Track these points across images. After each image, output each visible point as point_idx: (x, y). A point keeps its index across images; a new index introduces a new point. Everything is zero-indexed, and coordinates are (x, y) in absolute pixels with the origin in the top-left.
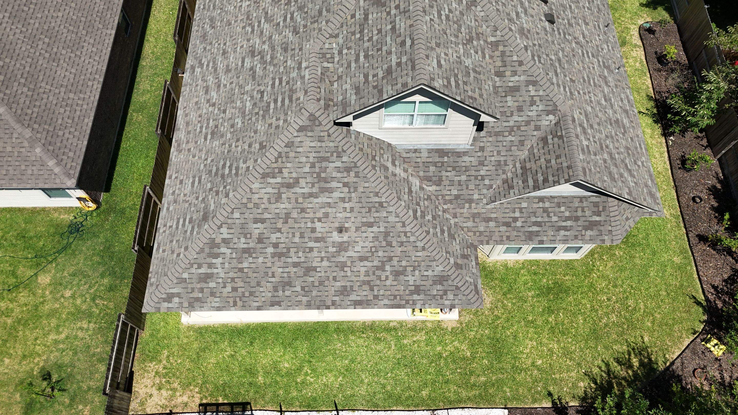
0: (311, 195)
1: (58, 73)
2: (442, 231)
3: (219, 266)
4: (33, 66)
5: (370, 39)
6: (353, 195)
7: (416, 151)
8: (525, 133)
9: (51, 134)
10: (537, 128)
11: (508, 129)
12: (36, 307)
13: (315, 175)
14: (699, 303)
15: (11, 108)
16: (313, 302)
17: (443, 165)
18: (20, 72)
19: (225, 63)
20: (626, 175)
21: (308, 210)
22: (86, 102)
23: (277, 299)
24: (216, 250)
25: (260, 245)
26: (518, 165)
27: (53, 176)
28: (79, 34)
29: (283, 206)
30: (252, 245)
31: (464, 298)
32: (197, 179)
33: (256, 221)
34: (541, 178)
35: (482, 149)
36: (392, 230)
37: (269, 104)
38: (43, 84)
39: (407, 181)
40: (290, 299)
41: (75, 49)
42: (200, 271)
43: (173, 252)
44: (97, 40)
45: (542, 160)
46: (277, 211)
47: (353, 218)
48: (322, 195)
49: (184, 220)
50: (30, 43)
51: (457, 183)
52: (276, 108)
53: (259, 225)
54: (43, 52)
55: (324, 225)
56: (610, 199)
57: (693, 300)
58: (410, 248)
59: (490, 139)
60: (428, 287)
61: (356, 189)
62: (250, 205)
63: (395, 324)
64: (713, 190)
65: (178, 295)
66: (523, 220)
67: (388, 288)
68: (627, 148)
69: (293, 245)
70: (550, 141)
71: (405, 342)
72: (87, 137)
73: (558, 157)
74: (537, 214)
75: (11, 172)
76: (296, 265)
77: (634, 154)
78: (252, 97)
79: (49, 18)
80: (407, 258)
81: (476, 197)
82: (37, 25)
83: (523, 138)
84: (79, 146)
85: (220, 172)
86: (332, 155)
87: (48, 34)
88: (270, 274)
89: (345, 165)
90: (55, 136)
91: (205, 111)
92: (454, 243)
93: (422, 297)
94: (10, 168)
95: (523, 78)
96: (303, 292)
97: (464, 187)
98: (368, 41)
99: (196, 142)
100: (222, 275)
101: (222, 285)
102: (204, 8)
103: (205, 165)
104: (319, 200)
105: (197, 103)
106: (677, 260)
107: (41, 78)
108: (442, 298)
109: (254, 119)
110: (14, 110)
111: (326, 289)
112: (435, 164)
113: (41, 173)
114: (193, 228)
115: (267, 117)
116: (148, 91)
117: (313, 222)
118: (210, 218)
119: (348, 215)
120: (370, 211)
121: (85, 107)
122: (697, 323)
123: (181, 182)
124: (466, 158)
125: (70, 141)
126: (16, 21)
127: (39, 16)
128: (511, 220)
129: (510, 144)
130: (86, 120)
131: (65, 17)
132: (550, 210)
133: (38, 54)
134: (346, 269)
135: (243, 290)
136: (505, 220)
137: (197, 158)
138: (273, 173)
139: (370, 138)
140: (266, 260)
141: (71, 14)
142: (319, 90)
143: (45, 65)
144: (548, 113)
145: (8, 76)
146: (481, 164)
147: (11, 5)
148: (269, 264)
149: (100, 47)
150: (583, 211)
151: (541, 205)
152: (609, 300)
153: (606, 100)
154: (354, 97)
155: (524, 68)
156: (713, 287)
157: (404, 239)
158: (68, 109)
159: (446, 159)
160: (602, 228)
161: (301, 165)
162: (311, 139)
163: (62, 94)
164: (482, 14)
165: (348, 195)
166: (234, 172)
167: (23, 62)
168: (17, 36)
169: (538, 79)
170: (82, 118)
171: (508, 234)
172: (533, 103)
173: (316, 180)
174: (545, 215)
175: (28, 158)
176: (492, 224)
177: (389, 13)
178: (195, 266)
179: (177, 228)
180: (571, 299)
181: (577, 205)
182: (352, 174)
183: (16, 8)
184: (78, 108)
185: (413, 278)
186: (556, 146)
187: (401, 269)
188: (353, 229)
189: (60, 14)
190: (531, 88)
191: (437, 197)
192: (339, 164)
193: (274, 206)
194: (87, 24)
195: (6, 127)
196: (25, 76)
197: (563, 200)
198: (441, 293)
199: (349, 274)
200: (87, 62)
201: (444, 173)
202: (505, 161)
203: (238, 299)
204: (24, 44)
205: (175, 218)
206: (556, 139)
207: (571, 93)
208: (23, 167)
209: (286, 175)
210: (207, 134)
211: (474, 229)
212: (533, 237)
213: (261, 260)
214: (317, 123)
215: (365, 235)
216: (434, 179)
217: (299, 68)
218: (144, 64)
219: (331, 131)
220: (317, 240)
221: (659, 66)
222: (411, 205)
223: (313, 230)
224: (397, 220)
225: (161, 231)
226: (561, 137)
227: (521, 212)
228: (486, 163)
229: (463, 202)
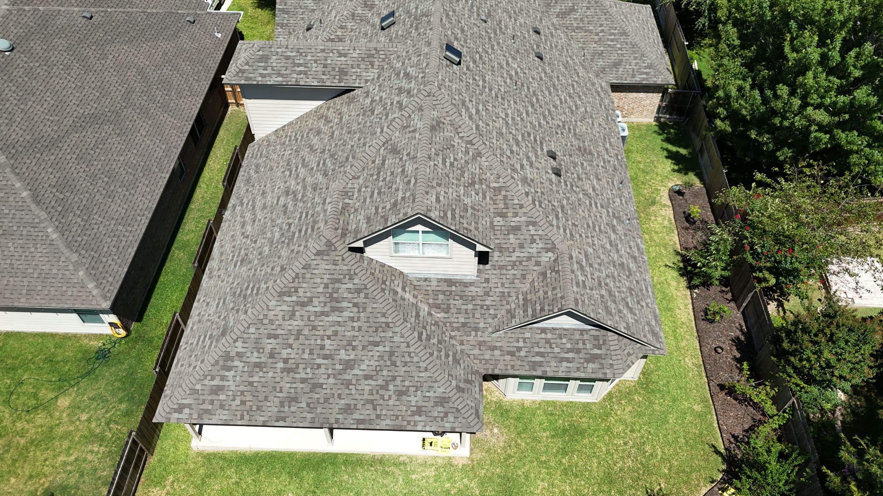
0: (323, 314)
1: (112, 207)
2: (447, 356)
3: (231, 378)
4: (90, 201)
5: (384, 179)
6: (362, 315)
7: (426, 280)
8: (526, 268)
9: (95, 259)
10: (538, 264)
11: (511, 263)
12: (52, 428)
13: (328, 295)
14: (717, 452)
15: (63, 235)
16: (317, 419)
17: (451, 294)
18: (77, 205)
19: (263, 201)
20: (625, 311)
21: (319, 328)
22: (132, 234)
23: (283, 415)
24: (229, 363)
25: (271, 360)
26: (521, 297)
27: (91, 298)
28: (136, 176)
29: (295, 323)
30: (263, 359)
31: (464, 421)
32: (222, 301)
33: (269, 336)
34: (538, 308)
35: (487, 281)
36: (397, 349)
37: (294, 233)
38: (96, 217)
39: (415, 306)
40: (295, 415)
41: (130, 188)
42: (213, 383)
43: (190, 365)
44: (152, 182)
45: (541, 292)
46: (290, 328)
47: (360, 337)
48: (332, 314)
49: (205, 337)
50: (91, 181)
51: (464, 311)
52: (299, 237)
53: (272, 340)
54: (101, 189)
55: (333, 343)
56: (610, 334)
57: (713, 449)
58: (413, 368)
59: (495, 272)
60: (429, 409)
61: (365, 309)
62: (266, 321)
63: (405, 458)
64: (736, 342)
65: (189, 406)
66: (527, 349)
67: (390, 408)
68: (630, 289)
69: (302, 361)
70: (549, 275)
71: (413, 477)
72: (128, 265)
73: (554, 289)
74: (540, 345)
75: (53, 293)
76: (303, 381)
77: (637, 296)
78: (281, 229)
79: (111, 161)
80: (410, 379)
81: (482, 325)
82: (99, 166)
83: (525, 272)
84: (119, 272)
85: (243, 293)
86: (345, 278)
87: (108, 174)
88: (278, 390)
89: (356, 287)
90: (98, 262)
91: (238, 242)
92: (458, 367)
93: (423, 418)
94: (52, 289)
95: (524, 219)
96: (308, 408)
97: (471, 315)
98: (383, 181)
99: (226, 269)
100: (233, 388)
101: (231, 398)
102: (252, 157)
103: (231, 288)
104: (330, 319)
105: (232, 236)
106: (697, 408)
107: (95, 211)
108: (442, 420)
109: (279, 247)
110: (65, 237)
111: (331, 406)
112: (444, 293)
113: (81, 294)
114: (211, 343)
115: (291, 244)
116: (193, 231)
117: (323, 340)
118: (228, 334)
119: (356, 334)
120: (376, 331)
121: (131, 238)
122: (715, 472)
123: (208, 304)
124: (472, 288)
125: (111, 268)
126: (81, 162)
127: (103, 158)
128: (515, 349)
129: (512, 277)
130: (130, 250)
131: (126, 161)
132: (552, 341)
133: (96, 190)
134: (351, 387)
135: (251, 403)
136: (509, 349)
137: (225, 282)
138: (290, 292)
139: (383, 265)
140: (275, 375)
141: (132, 159)
142: (338, 221)
143: (100, 201)
144: (547, 250)
145: (66, 208)
146: (487, 294)
147: (79, 149)
148: (278, 380)
149: (153, 188)
150: (584, 344)
151: (543, 336)
152: (625, 444)
153: (611, 245)
154: (365, 225)
155: (524, 210)
156: (733, 436)
157: (408, 359)
158: (115, 239)
159: (454, 288)
160: (603, 361)
161: (315, 286)
162: (326, 262)
163: (112, 226)
164: (487, 164)
165: (357, 315)
166: (255, 292)
167: (82, 197)
168: (80, 174)
169: (537, 220)
170: (126, 248)
171: (512, 363)
172: (533, 241)
173: (328, 300)
174: (548, 346)
175: (70, 281)
176: (497, 353)
177: (401, 159)
178: (209, 378)
179: (197, 344)
180: (586, 441)
181: (578, 337)
182: (362, 295)
183: (84, 151)
184: (125, 239)
185: (416, 399)
186: (553, 279)
187: (404, 389)
188: (360, 348)
189: (122, 158)
190: (531, 227)
191: (445, 324)
192: (350, 286)
193: (288, 323)
194: (145, 168)
195: (56, 251)
196: (81, 208)
197: (565, 332)
198: (442, 415)
199: (353, 392)
200: (139, 199)
201: (452, 301)
202: (509, 293)
203: (245, 413)
204: (85, 182)
205: (197, 336)
206: (554, 274)
207: (571, 235)
208: (64, 289)
209: (301, 293)
210: (237, 261)
211: (480, 357)
212: (537, 368)
213: (271, 374)
214: (333, 248)
215: (371, 353)
216: (443, 306)
217: (324, 204)
218: (193, 207)
219: (345, 256)
220: (325, 357)
221: (688, 225)
222: (417, 328)
223: (322, 347)
224: (402, 340)
225: (183, 348)
226: (558, 272)
227: (525, 342)
228: (491, 293)
229: (470, 329)
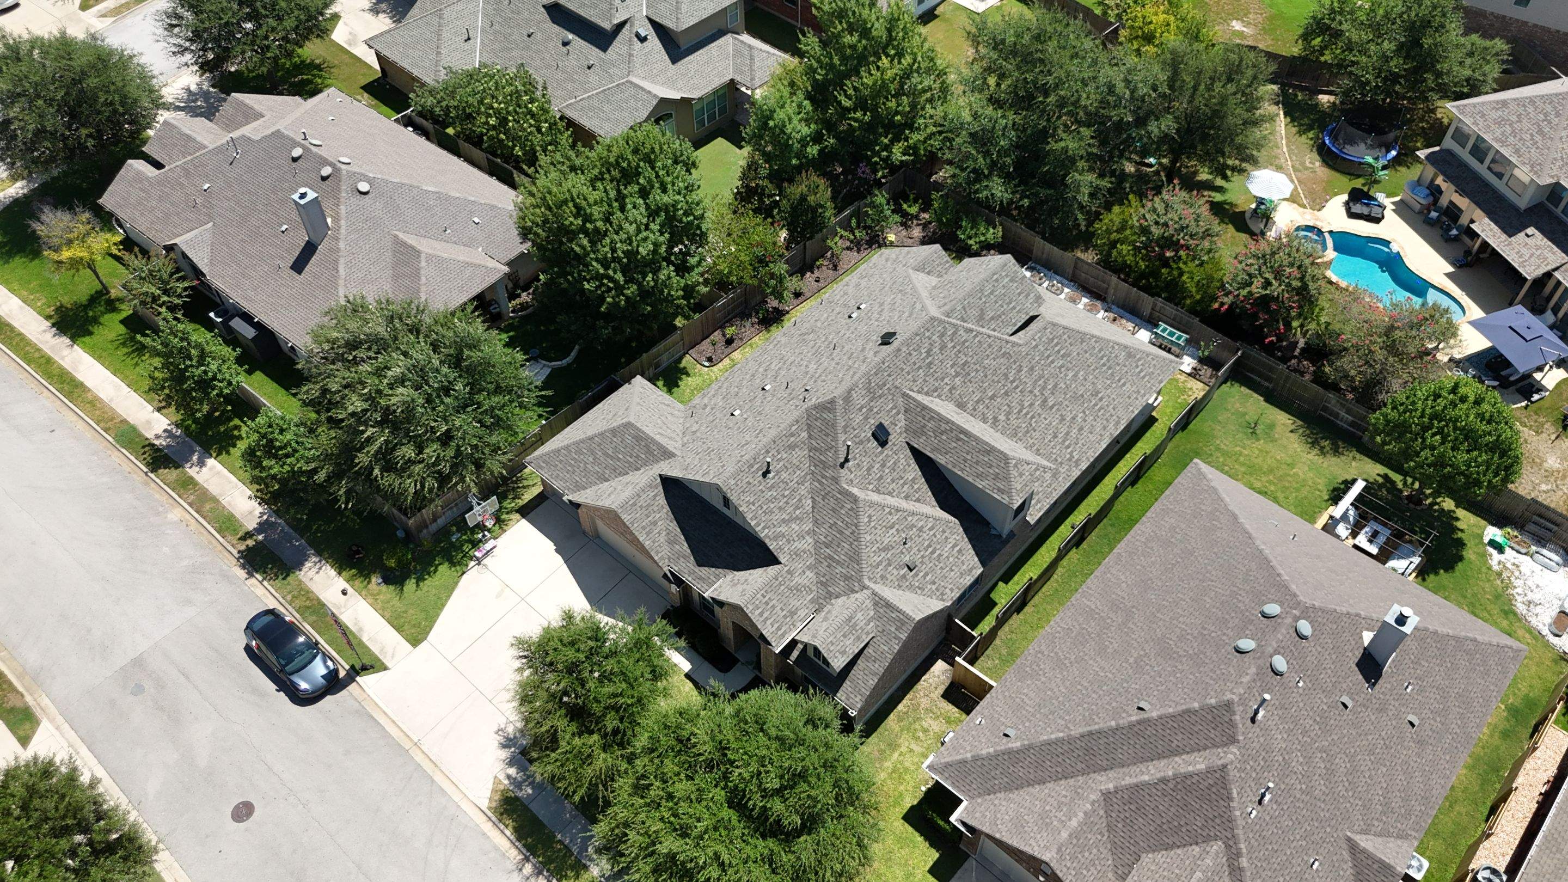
14: (875, 254)
122: (886, 249)
156: (860, 253)
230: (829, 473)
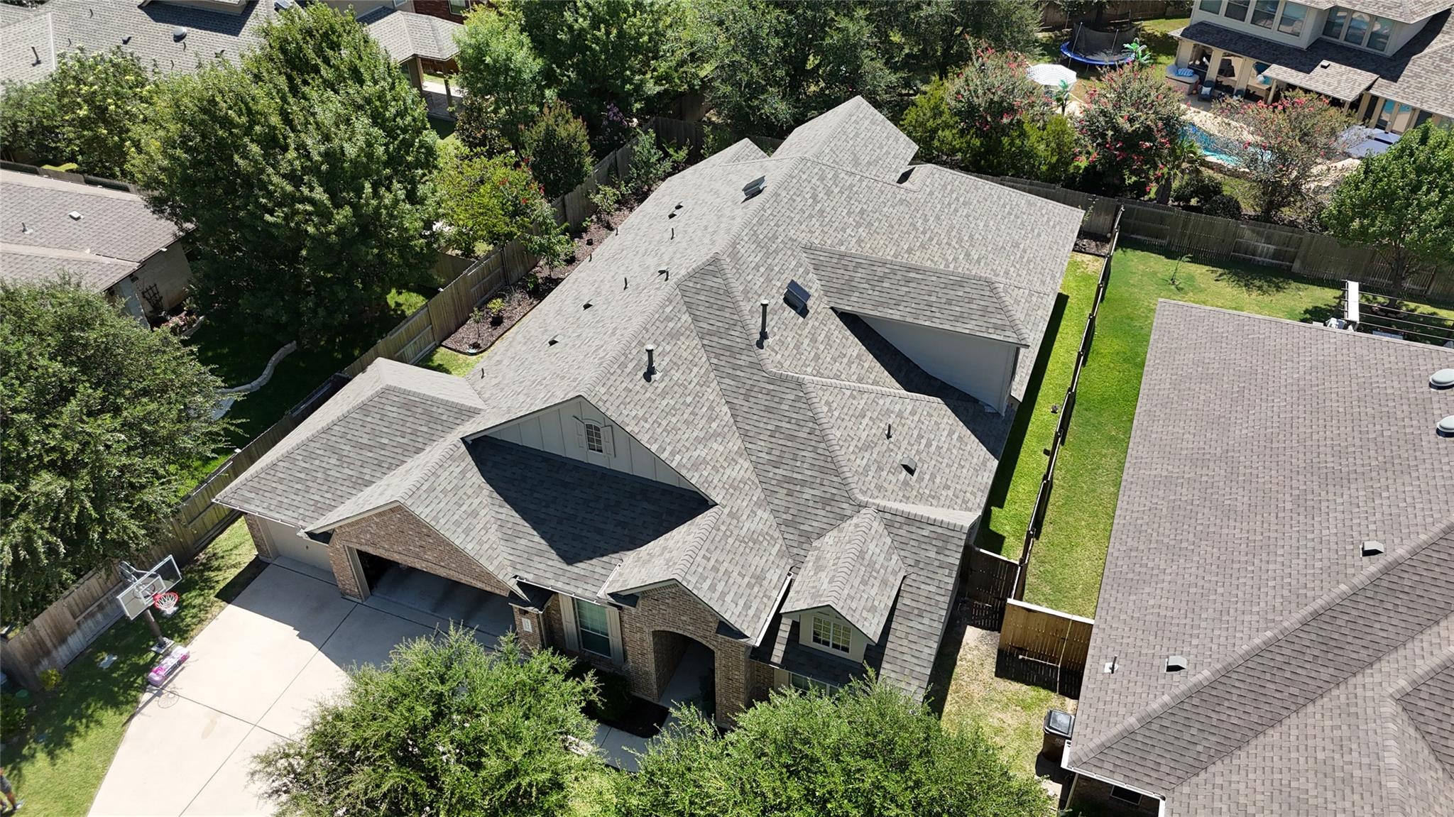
230: (744, 360)
